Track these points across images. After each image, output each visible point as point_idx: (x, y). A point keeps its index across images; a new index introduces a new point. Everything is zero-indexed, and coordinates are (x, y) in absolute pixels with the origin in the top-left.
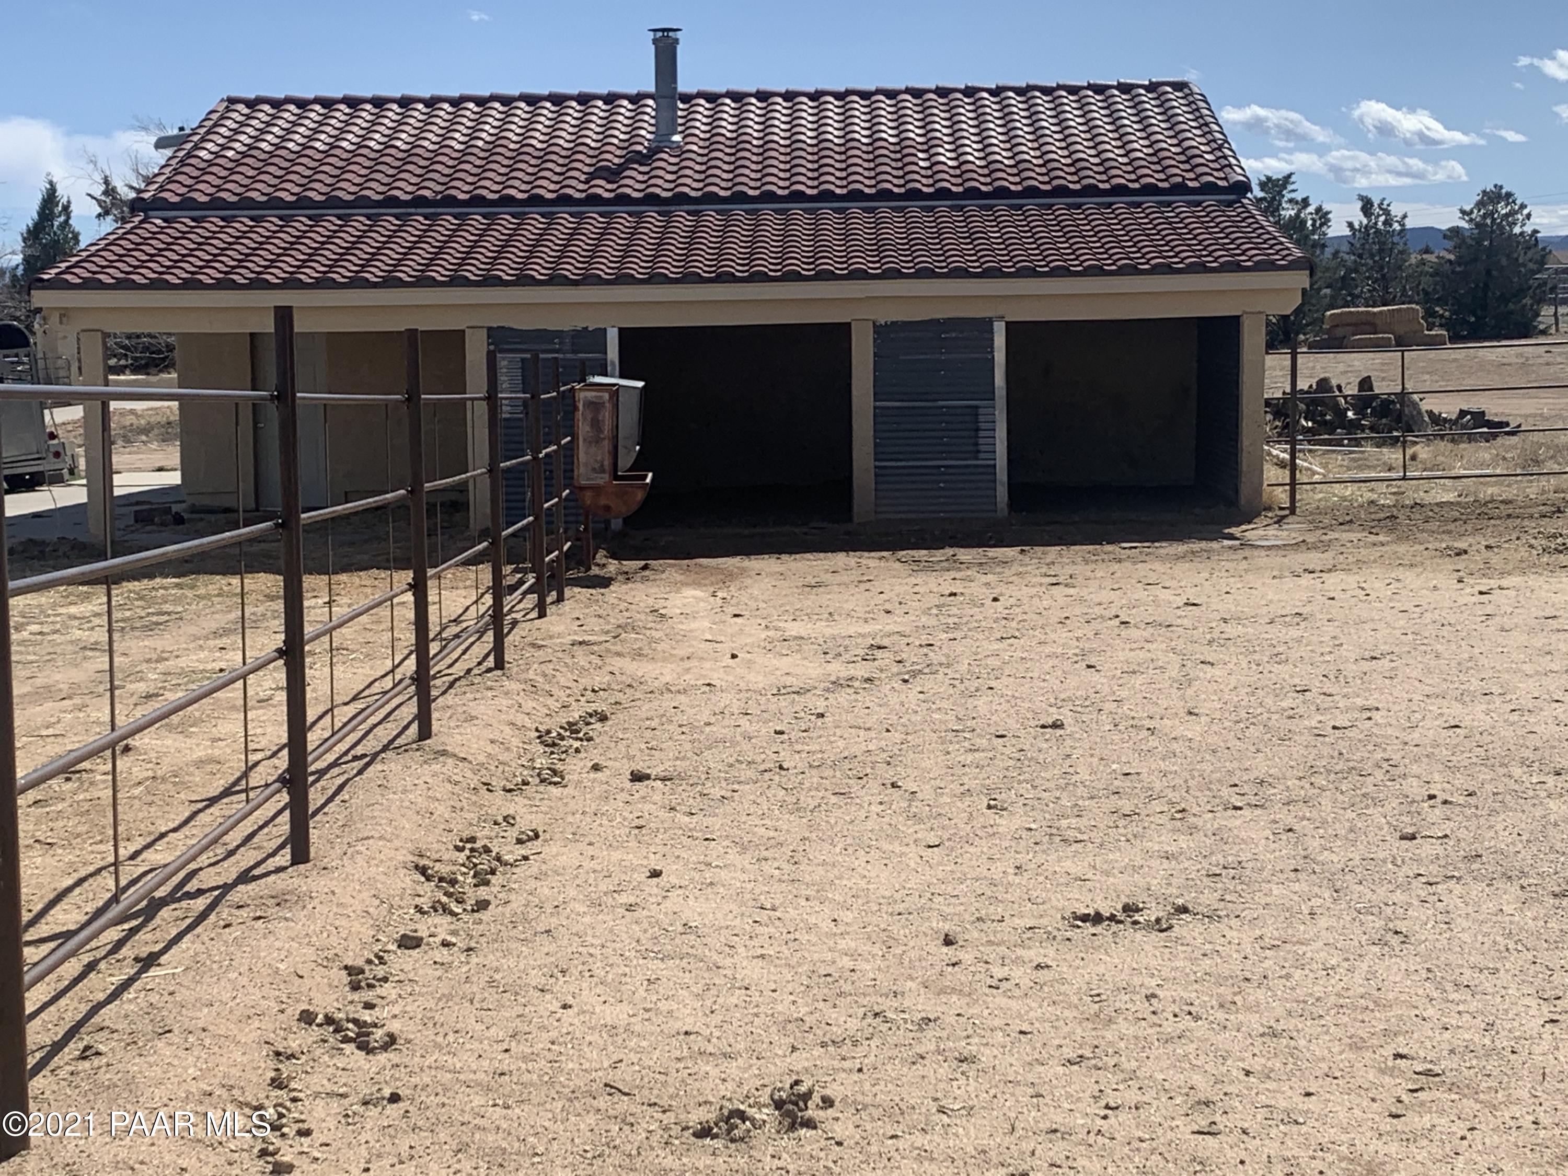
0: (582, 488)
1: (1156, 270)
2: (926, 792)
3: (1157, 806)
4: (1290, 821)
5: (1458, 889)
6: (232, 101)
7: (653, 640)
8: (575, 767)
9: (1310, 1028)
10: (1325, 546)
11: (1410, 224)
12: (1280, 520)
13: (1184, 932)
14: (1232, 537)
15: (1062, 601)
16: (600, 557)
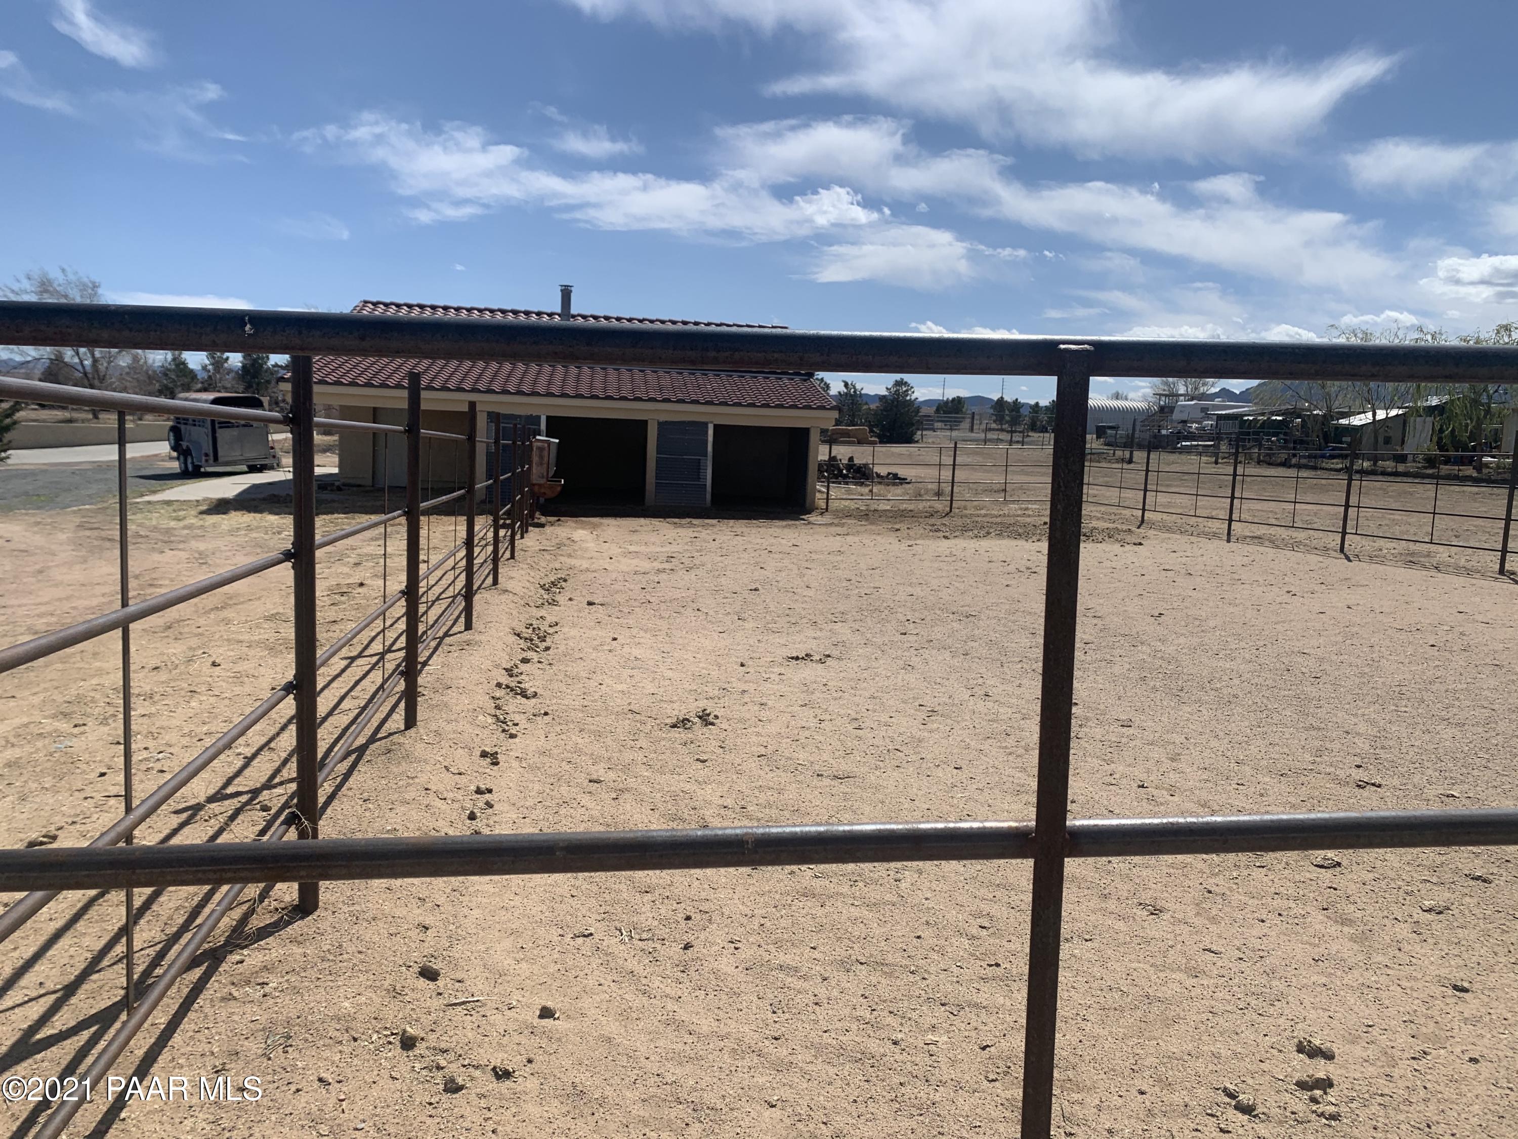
0: (534, 485)
1: (777, 406)
2: (711, 613)
3: (805, 621)
4: (857, 627)
5: (927, 652)
6: (366, 302)
7: (574, 550)
8: (561, 599)
9: (887, 696)
10: (843, 525)
11: (863, 392)
12: (822, 514)
13: (831, 664)
14: (804, 520)
15: (742, 542)
16: (537, 515)
